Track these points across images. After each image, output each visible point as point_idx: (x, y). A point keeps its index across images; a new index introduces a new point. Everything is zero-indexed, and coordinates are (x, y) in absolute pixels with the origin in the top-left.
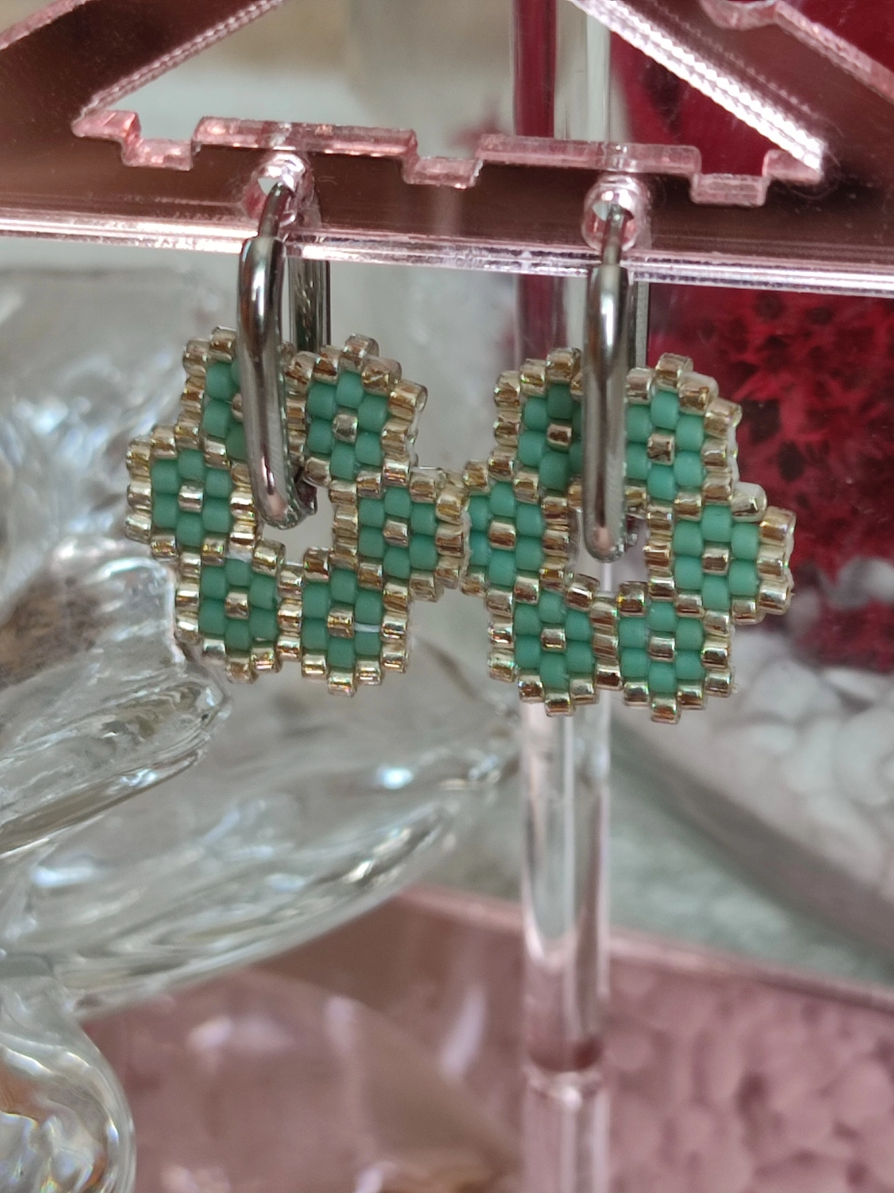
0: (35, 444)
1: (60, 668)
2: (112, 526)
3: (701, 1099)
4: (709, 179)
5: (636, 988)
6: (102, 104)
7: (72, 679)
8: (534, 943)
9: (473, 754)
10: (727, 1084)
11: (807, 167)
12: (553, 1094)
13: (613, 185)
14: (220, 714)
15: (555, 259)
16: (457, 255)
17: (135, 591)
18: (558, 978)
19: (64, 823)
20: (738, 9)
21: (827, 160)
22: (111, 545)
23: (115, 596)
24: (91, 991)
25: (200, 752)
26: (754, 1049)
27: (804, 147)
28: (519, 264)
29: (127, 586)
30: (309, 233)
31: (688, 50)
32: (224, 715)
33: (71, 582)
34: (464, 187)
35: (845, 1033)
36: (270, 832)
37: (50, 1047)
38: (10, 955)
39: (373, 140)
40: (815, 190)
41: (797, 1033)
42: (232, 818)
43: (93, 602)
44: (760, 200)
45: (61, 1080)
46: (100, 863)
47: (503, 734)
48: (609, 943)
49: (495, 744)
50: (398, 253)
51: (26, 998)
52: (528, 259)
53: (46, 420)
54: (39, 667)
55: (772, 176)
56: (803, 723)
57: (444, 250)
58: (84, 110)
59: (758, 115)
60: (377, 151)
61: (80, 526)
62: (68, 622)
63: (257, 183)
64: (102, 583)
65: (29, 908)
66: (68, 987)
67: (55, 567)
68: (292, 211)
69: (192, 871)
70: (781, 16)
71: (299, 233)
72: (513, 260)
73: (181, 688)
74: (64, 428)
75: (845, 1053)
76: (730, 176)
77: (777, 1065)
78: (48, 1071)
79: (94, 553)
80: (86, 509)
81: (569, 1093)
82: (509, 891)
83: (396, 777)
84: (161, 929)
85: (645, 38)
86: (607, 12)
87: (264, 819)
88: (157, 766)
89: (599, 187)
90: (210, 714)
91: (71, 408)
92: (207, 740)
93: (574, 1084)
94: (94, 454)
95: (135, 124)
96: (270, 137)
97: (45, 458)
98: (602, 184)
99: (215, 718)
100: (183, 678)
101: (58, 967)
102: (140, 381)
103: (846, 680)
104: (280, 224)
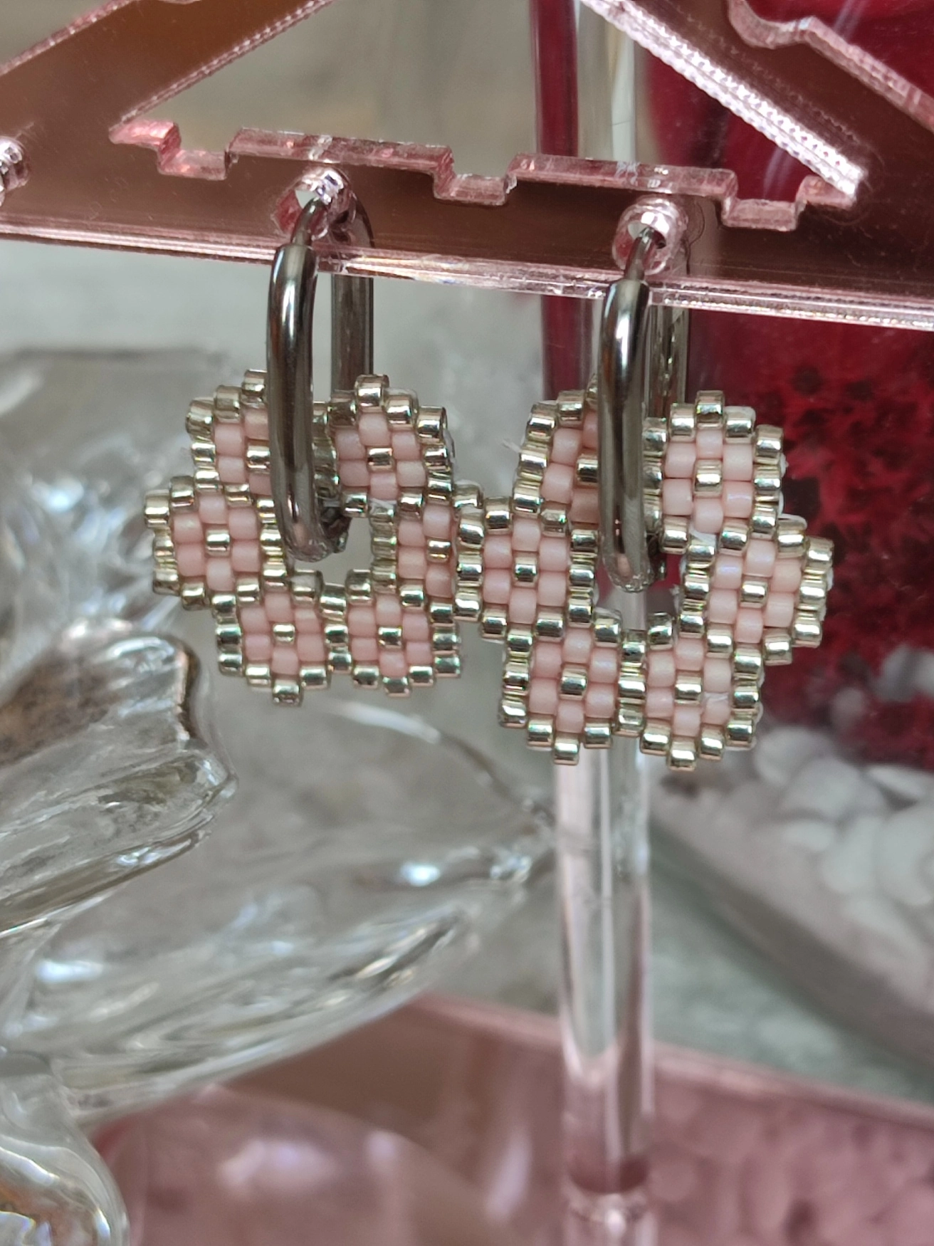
0: (49, 522)
1: (65, 744)
2: (124, 609)
3: (748, 1228)
4: (746, 204)
5: (679, 1113)
6: (140, 112)
7: (73, 756)
8: (574, 1059)
9: (498, 850)
10: (775, 1212)
11: (842, 193)
12: (596, 1217)
13: (651, 208)
14: (223, 792)
18: (601, 1097)
20: (775, 28)
22: (122, 626)
23: (122, 673)
25: (201, 834)
26: (803, 1177)
27: (839, 173)
29: (136, 664)
32: (227, 793)
33: (80, 660)
35: (898, 1157)
36: (291, 927)
38: (10, 1052)
40: (847, 216)
41: (848, 1156)
42: (250, 912)
43: (100, 680)
44: (791, 226)
46: (110, 957)
47: (530, 831)
51: (24, 1098)
53: (60, 498)
55: (807, 201)
56: (843, 822)
58: (124, 118)
61: (92, 608)
64: (111, 663)
65: (32, 1004)
66: (69, 1087)
67: (64, 646)
74: (81, 511)
75: (897, 1178)
76: (767, 202)
77: (826, 1192)
78: (52, 1175)
79: (103, 633)
80: (100, 592)
81: (613, 1216)
82: (547, 1005)
83: (422, 874)
84: (169, 1027)
87: (284, 915)
88: (157, 845)
89: (635, 208)
90: (210, 793)
91: (88, 487)
92: (208, 820)
93: (617, 1207)
94: (110, 537)
95: (174, 132)
96: (306, 150)
97: (58, 539)
98: (637, 206)
99: (217, 798)
100: (181, 753)
101: (58, 1064)
102: (160, 462)
103: (891, 776)
104: (313, 238)
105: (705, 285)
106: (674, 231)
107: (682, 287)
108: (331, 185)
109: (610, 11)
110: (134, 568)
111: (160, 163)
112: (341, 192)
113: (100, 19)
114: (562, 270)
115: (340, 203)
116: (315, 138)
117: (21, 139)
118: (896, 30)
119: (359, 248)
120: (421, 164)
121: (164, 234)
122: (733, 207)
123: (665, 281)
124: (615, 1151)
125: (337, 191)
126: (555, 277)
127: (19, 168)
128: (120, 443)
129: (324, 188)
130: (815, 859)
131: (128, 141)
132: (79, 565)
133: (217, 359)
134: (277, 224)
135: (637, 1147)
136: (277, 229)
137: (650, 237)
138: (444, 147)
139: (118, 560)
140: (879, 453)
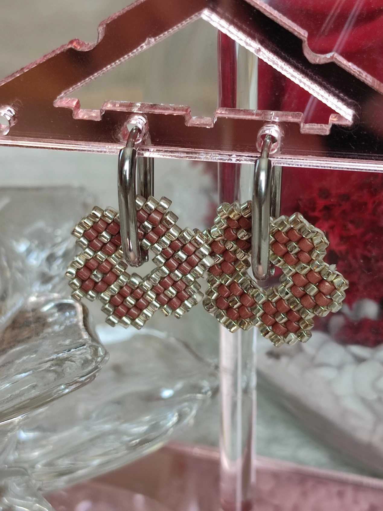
4: (307, 126)
6: (65, 95)
8: (226, 464)
11: (347, 120)
13: (269, 128)
14: (105, 358)
15: (245, 158)
16: (206, 156)
18: (235, 478)
20: (319, 56)
21: (354, 116)
27: (345, 112)
28: (231, 160)
30: (147, 148)
31: (299, 74)
33: (34, 310)
34: (209, 128)
35: (356, 502)
38: (9, 467)
39: (173, 109)
40: (349, 129)
41: (336, 502)
44: (328, 133)
47: (213, 375)
48: (255, 462)
50: (182, 155)
51: (18, 484)
52: (235, 158)
53: (22, 247)
55: (333, 123)
56: (340, 367)
57: (201, 154)
58: (58, 97)
59: (327, 99)
60: (176, 113)
61: (37, 289)
63: (126, 127)
65: (16, 449)
67: (28, 305)
68: (140, 138)
70: (336, 59)
71: (143, 148)
72: (228, 158)
74: (29, 251)
76: (316, 124)
79: (44, 299)
80: (39, 283)
83: (167, 393)
85: (282, 68)
86: (267, 58)
89: (263, 128)
90: (100, 359)
91: (31, 243)
94: (42, 261)
95: (78, 103)
96: (132, 108)
98: (265, 127)
99: (103, 360)
102: (59, 232)
103: (357, 350)
104: (135, 143)
107: (279, 158)
108: (140, 121)
109: (255, 51)
110: (52, 273)
111: (74, 114)
112: (146, 124)
114: (235, 153)
116: (135, 103)
117: (14, 107)
121: (72, 143)
122: (304, 127)
124: (239, 499)
125: (144, 124)
127: (14, 118)
128: (40, 224)
130: (329, 383)
131: (61, 106)
133: (81, 189)
135: (249, 496)
136: (121, 140)
137: (269, 140)
138: (187, 106)
139: (46, 270)
140: (352, 222)
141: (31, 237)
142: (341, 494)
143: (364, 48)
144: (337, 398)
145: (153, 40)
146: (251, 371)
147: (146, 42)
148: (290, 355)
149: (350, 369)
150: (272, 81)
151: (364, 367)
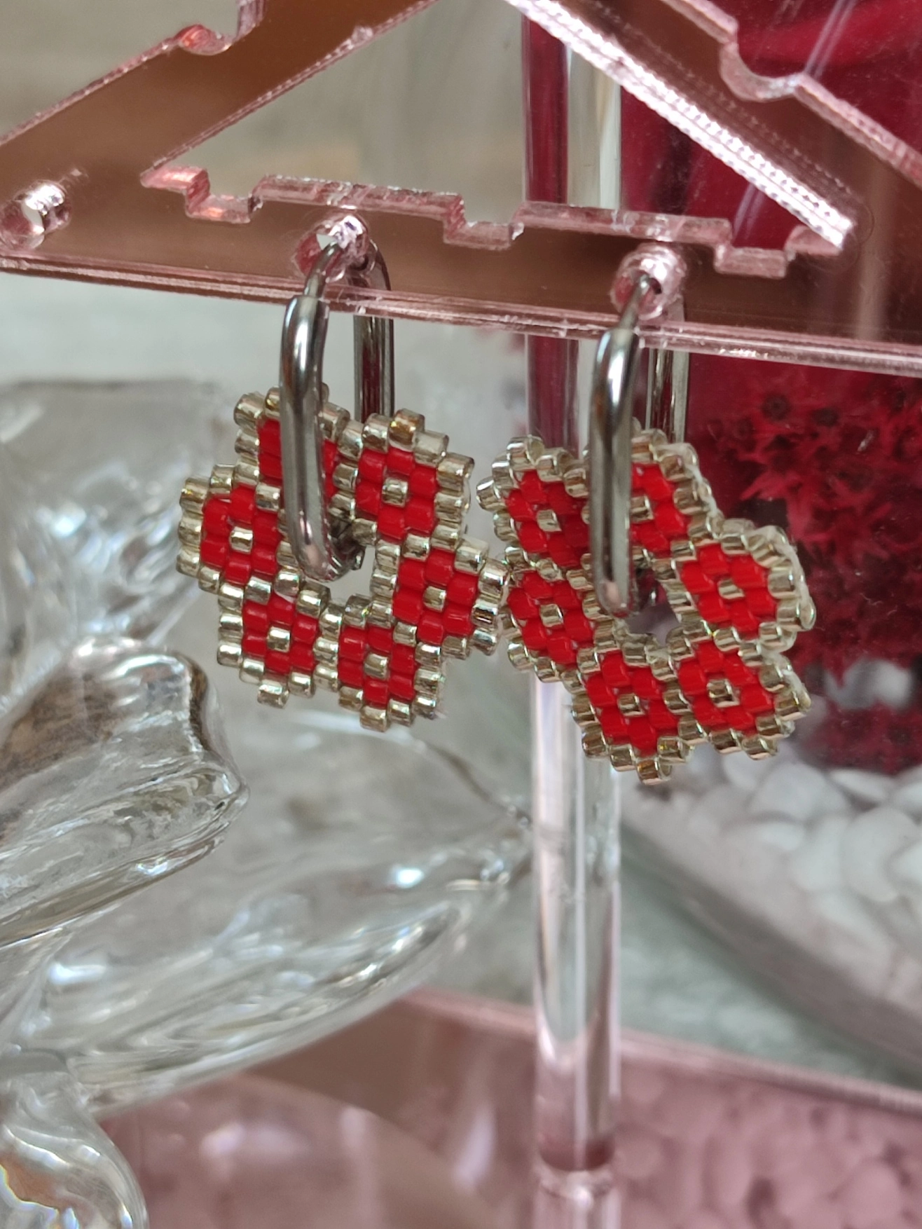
0: (56, 545)
1: (76, 759)
2: (128, 627)
3: (710, 1203)
5: (645, 1095)
7: (87, 768)
8: (547, 1045)
9: (487, 854)
10: (736, 1189)
11: (828, 242)
12: (565, 1193)
14: (237, 802)
17: (151, 686)
18: (570, 1080)
19: (76, 913)
22: (129, 643)
23: (131, 690)
24: (107, 1086)
25: (217, 840)
26: (762, 1155)
29: (143, 681)
32: (240, 802)
33: (88, 677)
35: (853, 1137)
36: (279, 931)
37: (65, 1140)
38: (24, 1050)
40: (832, 264)
41: (806, 1137)
42: (244, 917)
43: (111, 696)
44: (782, 273)
45: (78, 1172)
46: (114, 961)
47: (514, 834)
48: (619, 1045)
49: (507, 844)
51: (42, 1093)
53: (65, 524)
54: (57, 757)
55: (796, 250)
56: (811, 824)
58: (154, 164)
61: (97, 627)
62: (84, 715)
64: (118, 679)
65: (44, 1004)
66: (83, 1083)
67: (73, 664)
69: (202, 971)
73: (198, 775)
74: (84, 534)
75: (853, 1157)
77: (786, 1170)
78: (63, 1162)
79: (112, 650)
80: (102, 612)
81: (580, 1192)
82: (521, 997)
83: (408, 876)
84: (175, 1025)
87: (274, 919)
88: (172, 854)
89: (633, 255)
90: (226, 801)
91: (89, 514)
92: (225, 825)
93: (585, 1184)
94: (112, 558)
95: (202, 176)
96: (325, 196)
97: (64, 561)
99: (232, 806)
100: (200, 765)
101: (72, 1062)
102: (157, 489)
103: (853, 780)
104: (328, 280)
105: (702, 330)
106: (672, 279)
107: (681, 330)
108: (349, 229)
109: (610, 66)
110: (135, 589)
111: (188, 207)
112: (359, 237)
113: (132, 68)
114: (568, 314)
115: (359, 248)
116: (336, 185)
117: (65, 183)
118: (869, 76)
119: (377, 291)
120: (433, 210)
122: (726, 256)
123: (663, 325)
124: (582, 1133)
125: (356, 237)
126: (559, 320)
127: (60, 211)
128: (116, 470)
129: (342, 234)
130: (784, 859)
131: (160, 186)
132: (84, 584)
133: (210, 388)
134: (297, 266)
135: (604, 1126)
136: (297, 270)
137: (646, 283)
138: (455, 194)
139: (120, 581)
140: (843, 475)
141: (88, 502)
142: (818, 1119)
143: (868, 57)
144: (805, 897)
145: (368, 32)
146: (606, 826)
147: (355, 36)
148: (696, 790)
149: (834, 829)
150: (648, 134)
151: (869, 825)
